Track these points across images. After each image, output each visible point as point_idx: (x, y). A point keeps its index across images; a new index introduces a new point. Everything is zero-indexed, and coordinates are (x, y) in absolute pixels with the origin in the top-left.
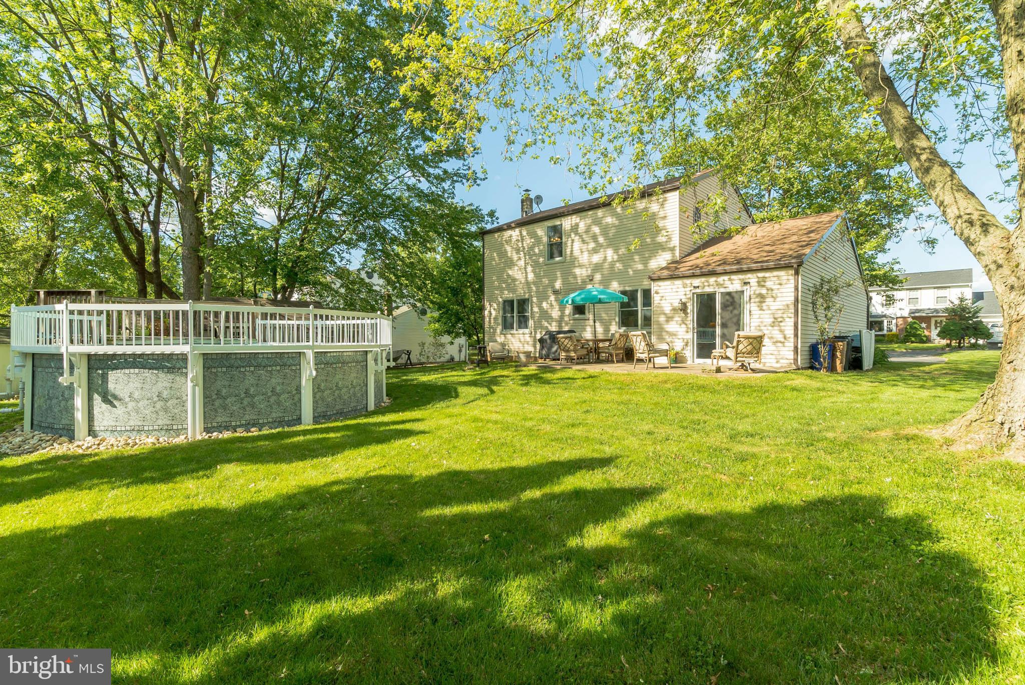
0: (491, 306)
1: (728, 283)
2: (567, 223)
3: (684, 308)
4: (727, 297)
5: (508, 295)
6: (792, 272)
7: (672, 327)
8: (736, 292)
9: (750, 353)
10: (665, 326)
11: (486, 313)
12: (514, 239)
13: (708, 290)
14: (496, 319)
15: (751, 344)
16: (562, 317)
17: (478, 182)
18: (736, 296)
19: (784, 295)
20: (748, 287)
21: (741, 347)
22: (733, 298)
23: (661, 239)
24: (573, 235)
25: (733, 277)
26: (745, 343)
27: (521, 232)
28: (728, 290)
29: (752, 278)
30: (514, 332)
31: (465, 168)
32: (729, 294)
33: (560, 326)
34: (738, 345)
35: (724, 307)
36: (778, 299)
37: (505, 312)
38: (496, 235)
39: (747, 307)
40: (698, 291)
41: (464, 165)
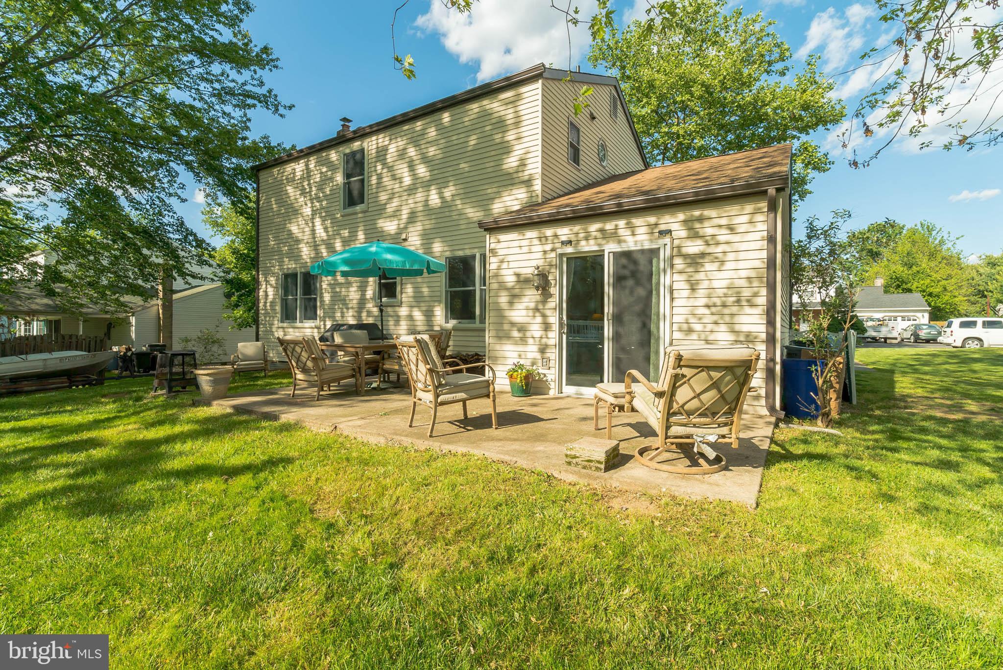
0: (267, 281)
1: (623, 232)
2: (371, 145)
3: (542, 282)
4: (624, 261)
5: (290, 265)
6: (764, 205)
7: (519, 314)
8: (642, 251)
9: (710, 412)
10: (507, 313)
11: (261, 293)
12: (299, 174)
13: (588, 247)
14: (273, 303)
15: (715, 385)
16: (362, 301)
17: (282, 110)
18: (642, 260)
19: (742, 255)
20: (667, 240)
21: (683, 394)
22: (635, 262)
23: (511, 162)
24: (379, 167)
25: (638, 221)
26: (700, 381)
27: (307, 165)
28: (624, 247)
29: (674, 221)
30: (298, 324)
31: (255, 82)
32: (627, 254)
33: (359, 317)
34: (674, 388)
35: (619, 279)
36: (729, 265)
37: (286, 291)
38: (275, 171)
39: (665, 280)
40: (569, 250)
41: (253, 79)
